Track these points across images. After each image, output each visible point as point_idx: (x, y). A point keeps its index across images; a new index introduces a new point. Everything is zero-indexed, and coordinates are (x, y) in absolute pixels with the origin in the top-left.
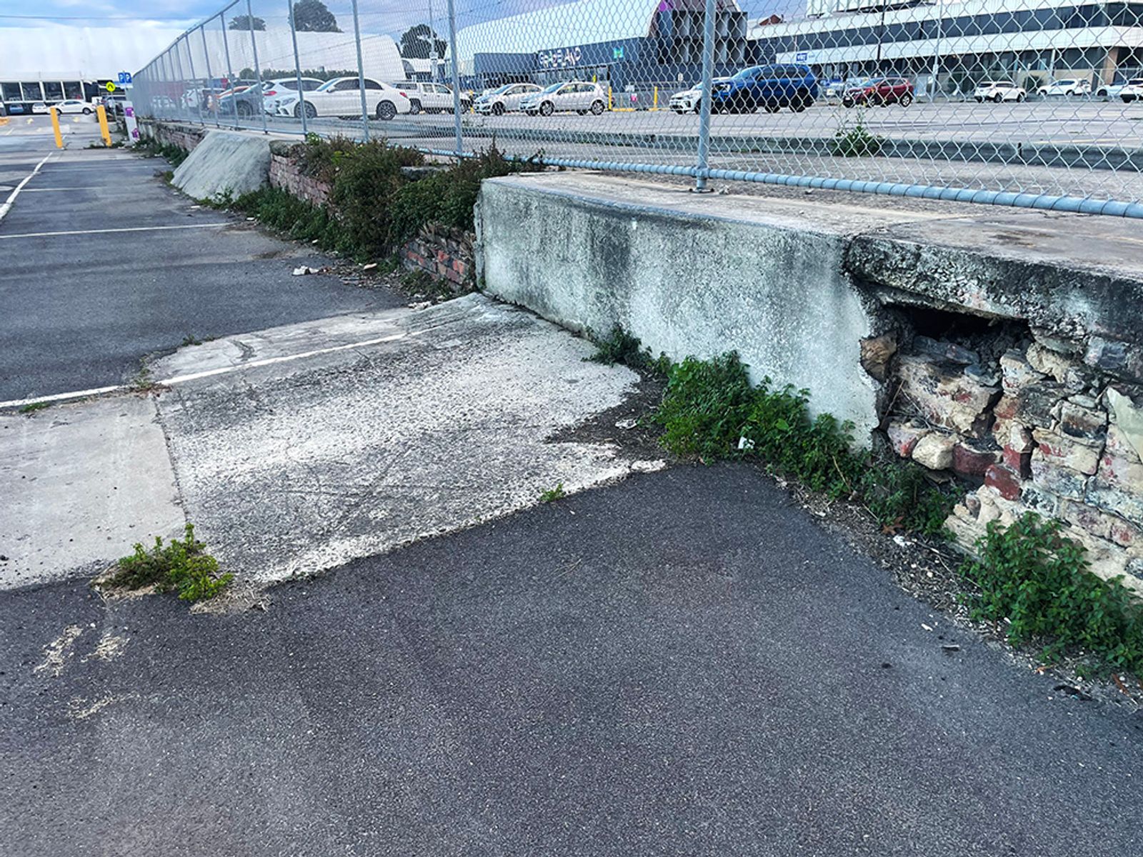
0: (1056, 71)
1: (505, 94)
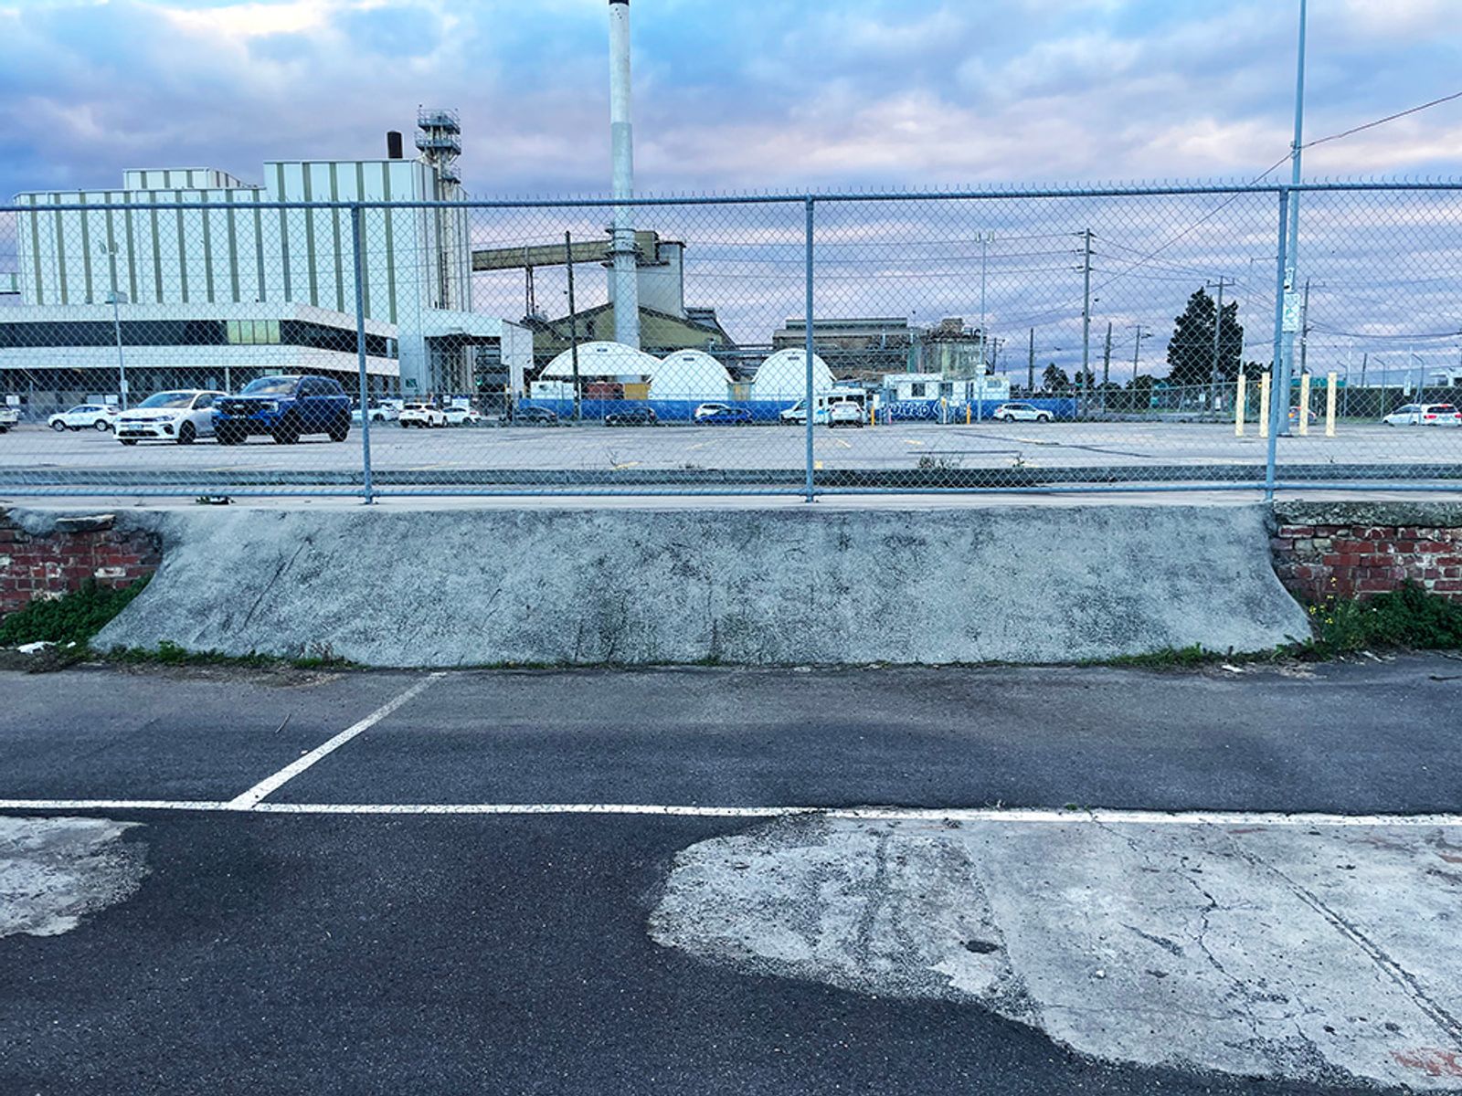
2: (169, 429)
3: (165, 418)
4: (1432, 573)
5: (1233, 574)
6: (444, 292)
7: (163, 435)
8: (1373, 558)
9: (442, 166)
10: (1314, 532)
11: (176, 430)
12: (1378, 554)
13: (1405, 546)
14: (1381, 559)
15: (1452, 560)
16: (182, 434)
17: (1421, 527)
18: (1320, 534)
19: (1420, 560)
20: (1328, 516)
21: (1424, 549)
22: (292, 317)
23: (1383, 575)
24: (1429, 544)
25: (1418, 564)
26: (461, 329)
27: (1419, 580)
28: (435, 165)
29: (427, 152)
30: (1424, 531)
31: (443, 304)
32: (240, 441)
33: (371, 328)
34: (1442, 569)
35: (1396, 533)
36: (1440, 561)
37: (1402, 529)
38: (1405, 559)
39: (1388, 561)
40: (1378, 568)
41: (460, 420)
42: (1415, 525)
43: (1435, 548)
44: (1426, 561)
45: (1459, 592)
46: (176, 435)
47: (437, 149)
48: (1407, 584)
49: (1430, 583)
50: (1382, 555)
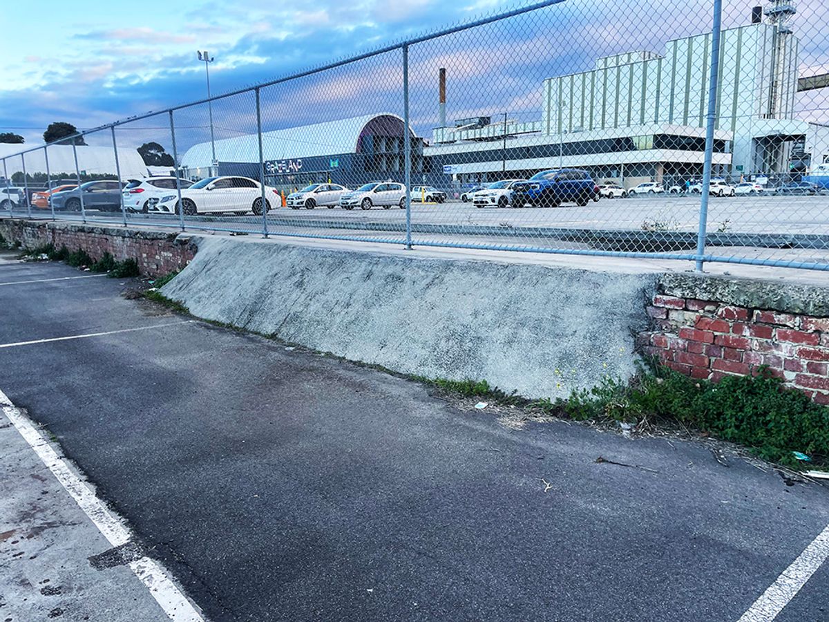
0: (625, 178)
1: (315, 192)
2: (493, 201)
3: (493, 194)
4: (792, 365)
5: (569, 331)
6: (771, 106)
7: (490, 203)
8: (727, 339)
9: (780, 25)
10: (685, 304)
11: (497, 200)
12: (732, 335)
13: (763, 330)
14: (735, 341)
15: (816, 354)
16: (500, 202)
17: (780, 312)
18: (691, 308)
19: (777, 346)
20: (697, 290)
21: (784, 337)
22: (660, 132)
23: (737, 356)
24: (789, 332)
25: (776, 352)
26: (778, 131)
27: (779, 369)
28: (776, 24)
29: (771, 16)
30: (782, 317)
31: (770, 115)
32: (521, 206)
33: (718, 135)
34: (804, 362)
35: (751, 316)
36: (802, 353)
37: (756, 312)
38: (761, 344)
39: (741, 343)
40: (734, 349)
41: (748, 191)
42: (771, 309)
43: (797, 337)
44: (786, 350)
45: (825, 392)
46: (496, 203)
47: (777, 13)
48: (765, 370)
49: (790, 376)
50: (735, 335)
